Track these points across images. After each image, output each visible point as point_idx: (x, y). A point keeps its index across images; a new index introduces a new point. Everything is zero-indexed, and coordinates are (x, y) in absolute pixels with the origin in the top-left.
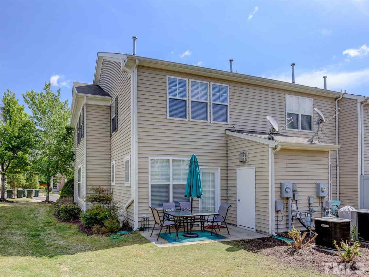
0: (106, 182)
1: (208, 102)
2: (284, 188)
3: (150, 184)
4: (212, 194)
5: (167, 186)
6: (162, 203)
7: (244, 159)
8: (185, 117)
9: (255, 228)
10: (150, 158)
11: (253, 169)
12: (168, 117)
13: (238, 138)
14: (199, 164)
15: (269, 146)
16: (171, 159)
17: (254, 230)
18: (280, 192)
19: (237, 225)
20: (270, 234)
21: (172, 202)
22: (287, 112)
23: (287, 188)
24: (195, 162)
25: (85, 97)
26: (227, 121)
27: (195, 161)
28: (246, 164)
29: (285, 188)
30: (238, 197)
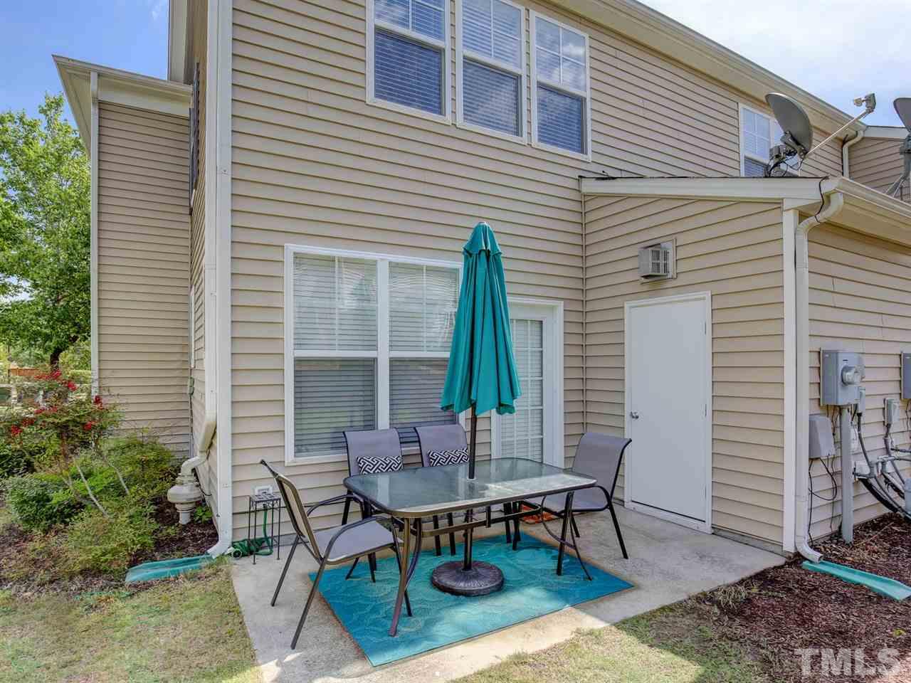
0: (176, 359)
1: (522, 72)
2: (837, 367)
3: (290, 353)
4: (535, 391)
5: (369, 366)
6: (344, 433)
7: (662, 268)
8: (440, 108)
9: (708, 517)
10: (292, 247)
11: (704, 299)
12: (370, 96)
13: (629, 197)
14: (505, 265)
15: (786, 205)
16: (383, 258)
17: (707, 528)
18: (817, 385)
19: (623, 502)
20: (789, 547)
21: (388, 427)
22: (744, 152)
23: (846, 369)
24: (488, 253)
25: (92, 73)
26: (582, 149)
27: (489, 248)
28: (669, 285)
29: (841, 367)
30: (633, 401)
